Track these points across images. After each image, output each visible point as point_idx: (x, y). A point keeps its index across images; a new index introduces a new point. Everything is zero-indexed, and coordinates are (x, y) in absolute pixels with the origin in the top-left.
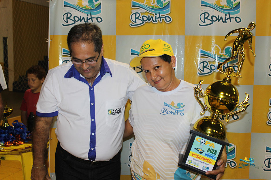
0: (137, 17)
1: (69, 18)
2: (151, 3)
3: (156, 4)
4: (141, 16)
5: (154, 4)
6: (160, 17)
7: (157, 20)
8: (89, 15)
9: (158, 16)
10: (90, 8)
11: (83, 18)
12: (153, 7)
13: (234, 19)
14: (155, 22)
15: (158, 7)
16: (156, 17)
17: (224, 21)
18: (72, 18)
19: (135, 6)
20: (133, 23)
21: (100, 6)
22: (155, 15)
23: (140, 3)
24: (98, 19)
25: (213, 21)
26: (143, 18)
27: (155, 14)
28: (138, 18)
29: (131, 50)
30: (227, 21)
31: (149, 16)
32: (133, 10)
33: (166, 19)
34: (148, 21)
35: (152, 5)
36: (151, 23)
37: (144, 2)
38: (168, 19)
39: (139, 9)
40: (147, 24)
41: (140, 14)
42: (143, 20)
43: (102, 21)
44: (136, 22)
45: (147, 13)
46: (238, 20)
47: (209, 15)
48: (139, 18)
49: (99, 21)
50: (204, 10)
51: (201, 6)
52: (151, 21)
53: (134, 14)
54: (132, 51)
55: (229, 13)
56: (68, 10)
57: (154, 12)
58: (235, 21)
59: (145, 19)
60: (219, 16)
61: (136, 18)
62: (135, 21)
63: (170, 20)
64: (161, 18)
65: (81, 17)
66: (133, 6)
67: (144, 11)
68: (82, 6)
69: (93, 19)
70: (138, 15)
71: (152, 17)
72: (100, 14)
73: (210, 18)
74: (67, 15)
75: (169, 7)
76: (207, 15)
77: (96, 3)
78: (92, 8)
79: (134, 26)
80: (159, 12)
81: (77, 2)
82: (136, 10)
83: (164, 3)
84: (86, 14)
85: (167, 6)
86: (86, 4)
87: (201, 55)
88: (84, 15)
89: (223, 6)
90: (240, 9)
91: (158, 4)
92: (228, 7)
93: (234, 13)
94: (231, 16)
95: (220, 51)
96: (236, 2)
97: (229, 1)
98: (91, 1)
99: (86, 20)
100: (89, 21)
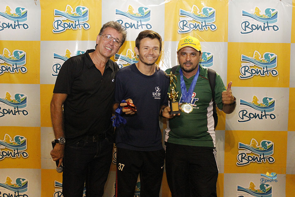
2: (72, 12)
3: (76, 12)
4: (63, 23)
5: (74, 12)
6: (79, 24)
7: (77, 27)
8: (17, 22)
9: (77, 23)
10: (17, 15)
12: (73, 15)
13: (145, 26)
14: (75, 29)
15: (78, 15)
16: (75, 24)
17: (136, 27)
19: (58, 14)
20: (55, 30)
21: (26, 14)
22: (75, 23)
23: (62, 12)
24: (25, 25)
25: (126, 28)
26: (64, 25)
28: (59, 25)
29: (54, 54)
30: (139, 27)
31: (70, 23)
32: (55, 18)
33: (84, 26)
34: (68, 28)
35: (72, 13)
37: (65, 10)
38: (86, 26)
40: (68, 30)
41: (62, 21)
42: (65, 27)
43: (28, 27)
45: (67, 21)
46: (149, 27)
47: (122, 22)
48: (61, 25)
49: (26, 28)
51: (115, 14)
53: (56, 21)
55: (141, 20)
57: (74, 20)
59: (66, 26)
60: (131, 23)
61: (58, 25)
62: (57, 28)
63: (88, 27)
66: (56, 14)
67: (65, 18)
68: (10, 13)
70: (60, 22)
71: (72, 24)
73: (123, 25)
75: (87, 15)
78: (19, 16)
79: (57, 32)
80: (78, 20)
81: (5, 10)
82: (59, 18)
83: (82, 11)
84: (14, 22)
85: (85, 14)
86: (13, 12)
87: (116, 58)
88: (12, 22)
89: (135, 15)
90: (151, 16)
91: (77, 12)
92: (140, 15)
93: (145, 21)
94: (143, 23)
95: (133, 55)
96: (147, 10)
97: (140, 10)
98: (18, 10)
99: (13, 27)
100: (16, 27)
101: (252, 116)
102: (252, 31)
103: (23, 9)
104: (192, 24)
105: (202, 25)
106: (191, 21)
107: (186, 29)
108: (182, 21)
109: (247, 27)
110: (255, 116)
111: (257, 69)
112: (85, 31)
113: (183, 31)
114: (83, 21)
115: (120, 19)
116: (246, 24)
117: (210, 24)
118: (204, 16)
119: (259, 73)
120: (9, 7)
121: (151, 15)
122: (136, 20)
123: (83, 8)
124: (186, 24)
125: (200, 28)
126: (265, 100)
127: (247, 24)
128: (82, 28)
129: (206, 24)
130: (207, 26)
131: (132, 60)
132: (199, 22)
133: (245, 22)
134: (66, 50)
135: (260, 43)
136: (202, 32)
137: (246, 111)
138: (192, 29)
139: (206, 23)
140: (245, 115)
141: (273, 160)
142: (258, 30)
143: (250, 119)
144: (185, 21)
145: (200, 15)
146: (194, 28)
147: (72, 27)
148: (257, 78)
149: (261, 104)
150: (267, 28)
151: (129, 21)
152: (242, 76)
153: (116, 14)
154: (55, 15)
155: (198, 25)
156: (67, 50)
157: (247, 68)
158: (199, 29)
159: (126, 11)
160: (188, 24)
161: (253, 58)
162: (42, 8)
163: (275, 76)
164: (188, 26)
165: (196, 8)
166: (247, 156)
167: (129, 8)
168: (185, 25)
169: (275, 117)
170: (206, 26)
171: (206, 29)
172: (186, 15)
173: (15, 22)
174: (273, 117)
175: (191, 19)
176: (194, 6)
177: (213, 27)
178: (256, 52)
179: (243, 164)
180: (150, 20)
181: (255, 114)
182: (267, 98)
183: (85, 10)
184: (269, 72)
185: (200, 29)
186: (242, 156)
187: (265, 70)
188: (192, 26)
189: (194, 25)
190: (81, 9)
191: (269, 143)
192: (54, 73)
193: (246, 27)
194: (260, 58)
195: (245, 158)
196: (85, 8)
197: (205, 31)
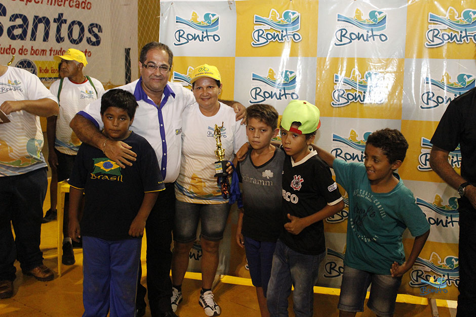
0: (260, 34)
1: (181, 36)
2: (277, 18)
3: (283, 18)
4: (265, 34)
5: (281, 19)
6: (287, 35)
7: (284, 38)
8: (205, 33)
9: (284, 34)
10: (206, 24)
11: (198, 36)
12: (279, 22)
13: (379, 37)
14: (281, 41)
15: (285, 22)
16: (282, 34)
17: (365, 39)
18: (185, 36)
19: (259, 21)
20: (255, 42)
21: (217, 22)
22: (281, 33)
23: (264, 18)
24: (215, 37)
25: (351, 39)
26: (267, 36)
27: (281, 31)
28: (261, 36)
30: (369, 39)
31: (274, 34)
32: (255, 26)
33: (294, 37)
34: (273, 39)
35: (278, 20)
36: (277, 42)
37: (269, 16)
38: (297, 37)
39: (263, 26)
40: (272, 43)
41: (264, 31)
42: (268, 39)
43: (219, 39)
44: (258, 41)
45: (272, 30)
46: (383, 38)
47: (347, 32)
48: (263, 36)
49: (216, 40)
50: (341, 26)
52: (277, 40)
53: (256, 31)
55: (372, 29)
56: (181, 26)
57: (281, 29)
58: (379, 39)
59: (270, 37)
60: (359, 33)
61: (259, 36)
62: (257, 39)
63: (300, 38)
64: (289, 36)
65: (195, 34)
66: (256, 21)
67: (268, 27)
68: (197, 21)
69: (209, 37)
70: (261, 32)
71: (278, 35)
72: (217, 31)
73: (348, 35)
74: (180, 33)
75: (298, 23)
76: (344, 32)
77: (212, 19)
78: (209, 24)
79: (256, 46)
80: (286, 29)
81: (191, 17)
82: (260, 26)
83: (292, 17)
84: (201, 32)
85: (296, 21)
86: (201, 19)
87: (336, 81)
88: (199, 33)
89: (365, 21)
90: (386, 24)
91: (285, 18)
92: (371, 22)
93: (378, 30)
94: (375, 33)
95: (359, 76)
96: (382, 15)
97: (372, 15)
98: (207, 16)
99: (201, 39)
100: (204, 39)
103: (213, 15)
104: (447, 34)
105: (461, 35)
106: (444, 30)
108: (431, 30)
112: (295, 44)
113: (432, 43)
114: (293, 30)
115: (343, 28)
117: (473, 33)
118: (465, 22)
120: (196, 14)
121: (387, 22)
122: (366, 29)
123: (294, 14)
124: (437, 35)
125: (459, 39)
129: (468, 34)
130: (469, 37)
131: (358, 84)
132: (458, 32)
134: (269, 69)
136: (461, 45)
138: (445, 42)
144: (437, 30)
145: (458, 22)
146: (450, 40)
147: (277, 38)
151: (356, 30)
153: (338, 20)
154: (255, 23)
155: (455, 36)
156: (271, 70)
158: (456, 41)
159: (353, 16)
160: (441, 34)
162: (238, 13)
164: (441, 37)
165: (454, 12)
167: (356, 12)
168: (435, 36)
170: (466, 36)
171: (468, 41)
172: (437, 21)
173: (203, 33)
175: (445, 27)
176: (451, 9)
180: (385, 28)
183: (295, 15)
185: (458, 41)
188: (446, 37)
189: (448, 36)
190: (290, 14)
196: (295, 13)
197: (465, 44)
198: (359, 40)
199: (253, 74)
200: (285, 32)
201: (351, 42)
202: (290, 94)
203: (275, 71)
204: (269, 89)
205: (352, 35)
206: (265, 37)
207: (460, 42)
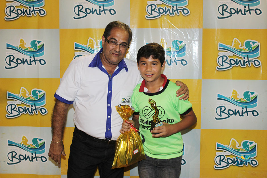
6: (34, 11)
9: (32, 9)
13: (109, 11)
14: (29, 16)
16: (30, 10)
17: (98, 13)
20: (8, 17)
22: (29, 9)
26: (17, 12)
28: (12, 11)
31: (23, 9)
33: (40, 12)
34: (22, 14)
36: (25, 16)
38: (42, 12)
39: (13, 2)
41: (15, 7)
46: (113, 12)
47: (83, 7)
48: (14, 11)
50: (78, 3)
52: (26, 15)
53: (8, 7)
54: (8, 45)
55: (103, 5)
57: (28, 5)
58: (109, 13)
60: (92, 8)
62: (9, 14)
63: (45, 13)
67: (18, 4)
71: (26, 11)
73: (84, 10)
76: (81, 7)
82: (11, 3)
87: (76, 48)
93: (108, 5)
94: (106, 8)
101: (231, 113)
102: (231, 15)
105: (173, 9)
106: (160, 5)
107: (155, 14)
108: (150, 5)
109: (225, 10)
110: (235, 113)
111: (237, 60)
112: (42, 18)
113: (151, 16)
114: (39, 7)
115: (80, 4)
116: (223, 7)
117: (181, 8)
119: (240, 64)
122: (98, 5)
124: (155, 9)
125: (171, 12)
126: (246, 94)
127: (225, 7)
128: (38, 15)
129: (178, 9)
130: (179, 11)
132: (170, 6)
133: (223, 5)
134: (20, 39)
135: (241, 29)
136: (173, 17)
137: (224, 107)
138: (161, 14)
139: (178, 7)
140: (223, 112)
141: (257, 164)
142: (237, 14)
143: (229, 117)
144: (154, 5)
146: (164, 13)
147: (26, 13)
148: (237, 69)
149: (242, 99)
150: (248, 12)
152: (220, 67)
155: (169, 10)
157: (225, 58)
158: (169, 14)
161: (232, 46)
163: (258, 67)
164: (158, 11)
166: (226, 158)
168: (153, 10)
169: (258, 114)
170: (177, 10)
171: (178, 13)
174: (255, 113)
175: (160, 3)
177: (186, 12)
178: (235, 40)
179: (222, 167)
180: (114, 4)
181: (235, 110)
182: (248, 92)
184: (250, 62)
185: (171, 14)
186: (220, 158)
187: (246, 60)
189: (163, 10)
191: (251, 143)
192: (7, 66)
193: (223, 10)
194: (240, 46)
195: (224, 160)
197: (176, 16)
198: (93, 14)
199: (7, 44)
200: (32, 8)
201: (86, 15)
202: (38, 60)
203: (25, 42)
204: (21, 56)
205: (87, 10)
206: (16, 12)
207: (172, 15)
